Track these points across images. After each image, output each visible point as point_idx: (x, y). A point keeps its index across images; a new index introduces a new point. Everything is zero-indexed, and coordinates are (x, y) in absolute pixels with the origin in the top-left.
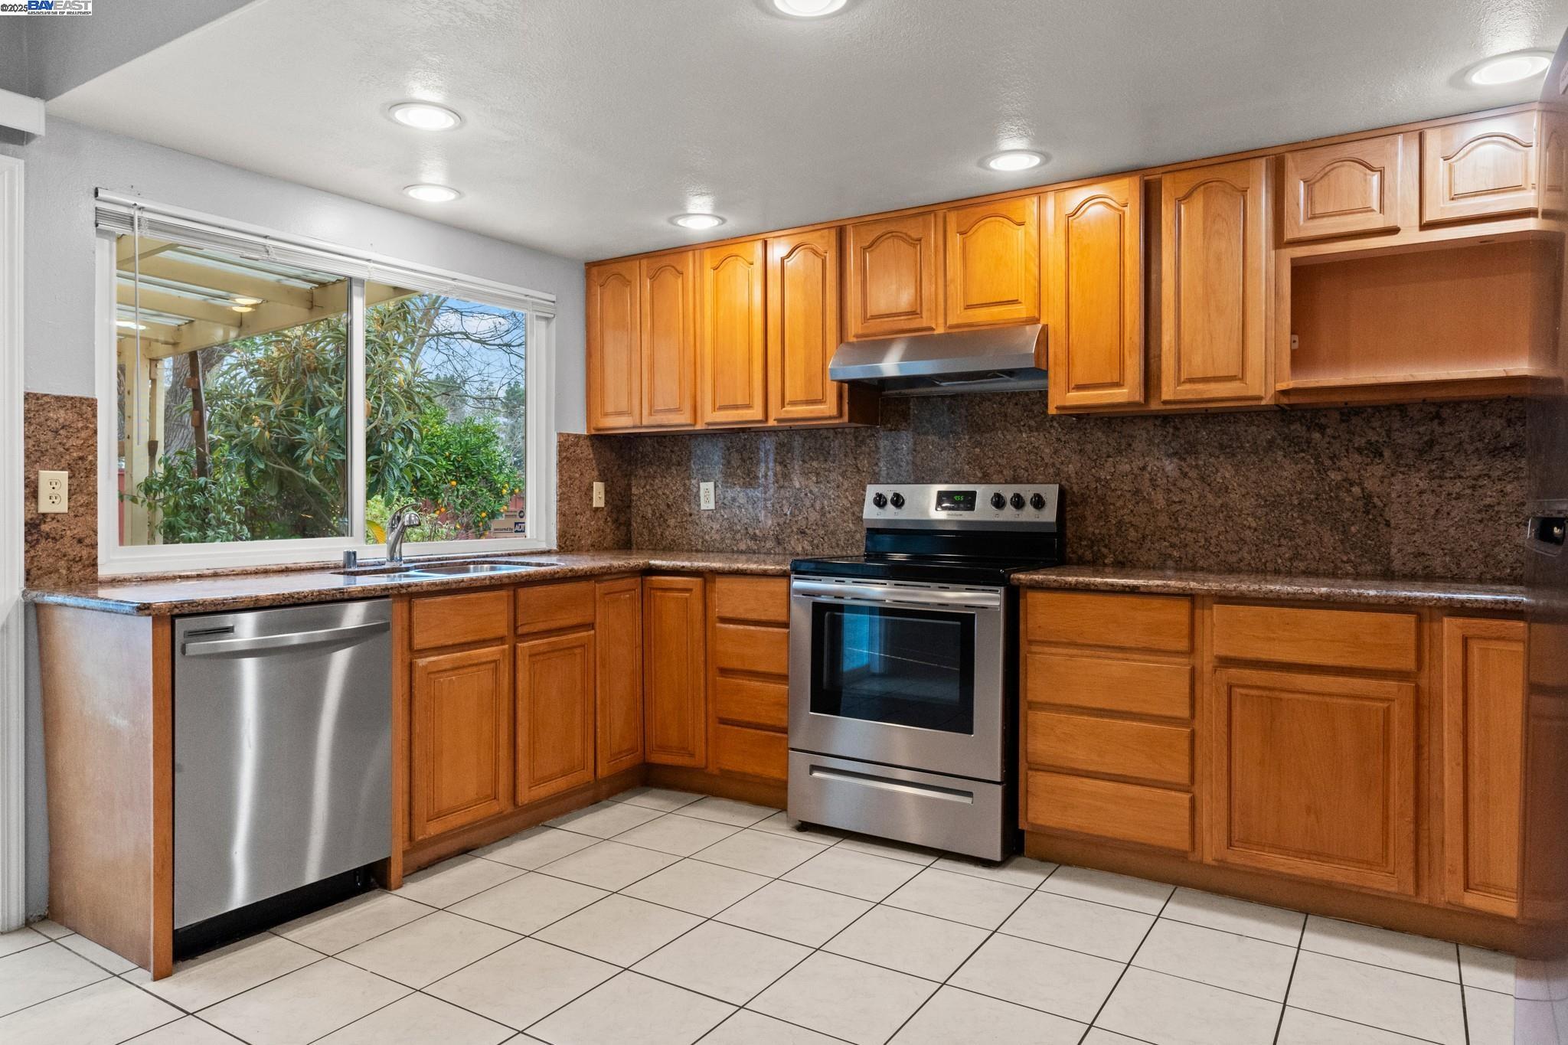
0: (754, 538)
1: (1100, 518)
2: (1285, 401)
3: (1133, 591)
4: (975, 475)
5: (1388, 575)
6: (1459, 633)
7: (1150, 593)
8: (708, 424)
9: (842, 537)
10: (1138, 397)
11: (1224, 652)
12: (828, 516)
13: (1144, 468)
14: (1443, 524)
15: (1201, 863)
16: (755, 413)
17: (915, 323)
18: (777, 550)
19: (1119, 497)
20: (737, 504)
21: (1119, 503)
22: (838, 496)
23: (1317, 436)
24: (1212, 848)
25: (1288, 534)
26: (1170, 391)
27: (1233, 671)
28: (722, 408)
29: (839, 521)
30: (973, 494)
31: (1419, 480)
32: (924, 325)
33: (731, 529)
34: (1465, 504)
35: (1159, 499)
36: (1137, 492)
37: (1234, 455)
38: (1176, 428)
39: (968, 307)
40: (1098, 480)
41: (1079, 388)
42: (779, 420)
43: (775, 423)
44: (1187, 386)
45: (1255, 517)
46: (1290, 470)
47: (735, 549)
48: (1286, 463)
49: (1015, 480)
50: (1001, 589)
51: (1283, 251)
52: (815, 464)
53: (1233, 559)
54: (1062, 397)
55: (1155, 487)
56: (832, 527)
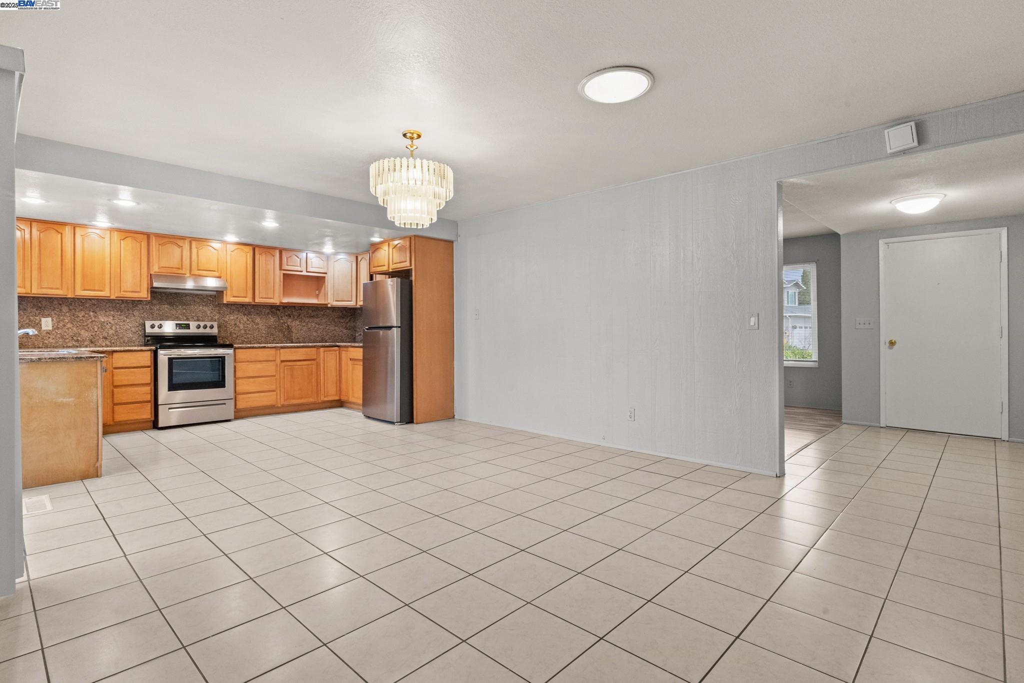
0: (78, 341)
1: (225, 331)
2: (281, 304)
3: (264, 347)
4: (184, 319)
5: (292, 343)
6: (323, 350)
7: (268, 348)
8: (76, 296)
9: (126, 339)
10: (251, 301)
11: (282, 359)
12: (119, 331)
13: (237, 318)
14: (302, 332)
15: (278, 407)
16: (105, 293)
17: (180, 271)
18: (91, 345)
19: (231, 326)
20: (66, 327)
21: (231, 327)
22: (124, 325)
23: (278, 312)
24: (281, 402)
25: (272, 334)
26: (257, 300)
27: (285, 363)
28: (84, 290)
29: (124, 333)
30: (189, 324)
31: (298, 323)
32: (184, 273)
33: (62, 337)
34: (305, 328)
35: (241, 326)
36: (235, 324)
37: (260, 315)
38: (246, 308)
39: (199, 270)
40: (224, 321)
41: (234, 297)
42: (116, 297)
43: (115, 298)
44: (261, 299)
45: (265, 331)
46: (272, 320)
47: (65, 346)
48: (272, 318)
49: (198, 320)
50: (233, 349)
51: (281, 271)
52: (112, 313)
53: (260, 341)
54: (228, 298)
55: (240, 323)
56: (121, 336)
